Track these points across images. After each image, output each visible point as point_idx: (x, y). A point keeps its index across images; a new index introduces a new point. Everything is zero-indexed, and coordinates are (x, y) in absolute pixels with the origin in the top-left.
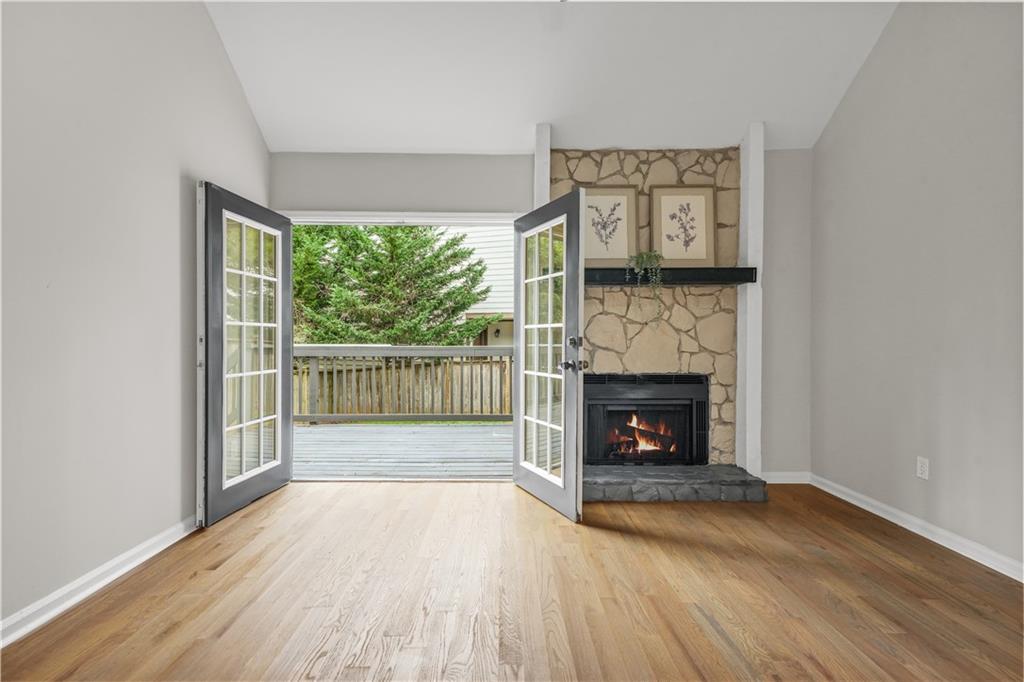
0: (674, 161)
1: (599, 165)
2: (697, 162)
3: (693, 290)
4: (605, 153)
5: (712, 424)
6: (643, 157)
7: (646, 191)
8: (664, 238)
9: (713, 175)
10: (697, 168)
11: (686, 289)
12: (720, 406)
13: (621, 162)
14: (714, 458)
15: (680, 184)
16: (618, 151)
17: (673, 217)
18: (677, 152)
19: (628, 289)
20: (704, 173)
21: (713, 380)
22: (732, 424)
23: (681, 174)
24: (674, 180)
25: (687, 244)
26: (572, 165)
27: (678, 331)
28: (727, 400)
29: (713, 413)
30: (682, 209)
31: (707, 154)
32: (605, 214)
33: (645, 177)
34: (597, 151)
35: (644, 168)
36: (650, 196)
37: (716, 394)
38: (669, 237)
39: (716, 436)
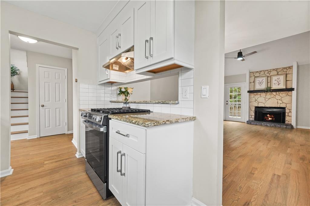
0: (276, 71)
1: (260, 73)
2: (282, 70)
3: (281, 92)
4: (261, 71)
5: (286, 116)
6: (269, 71)
7: (270, 76)
8: (273, 84)
9: (286, 72)
10: (282, 71)
11: (279, 92)
12: (288, 113)
13: (264, 72)
14: (286, 122)
15: (278, 74)
16: (264, 71)
17: (276, 80)
18: (277, 69)
19: (266, 93)
20: (284, 72)
21: (286, 108)
22: (291, 116)
23: (278, 73)
24: (276, 74)
25: (278, 85)
26: (254, 74)
27: (277, 100)
28: (290, 112)
29: (287, 114)
30: (278, 79)
31: (284, 68)
32: (261, 81)
33: (269, 74)
34: (259, 71)
35: (269, 73)
36: (271, 77)
37: (287, 111)
38: (274, 84)
39: (287, 118)
